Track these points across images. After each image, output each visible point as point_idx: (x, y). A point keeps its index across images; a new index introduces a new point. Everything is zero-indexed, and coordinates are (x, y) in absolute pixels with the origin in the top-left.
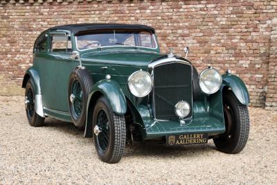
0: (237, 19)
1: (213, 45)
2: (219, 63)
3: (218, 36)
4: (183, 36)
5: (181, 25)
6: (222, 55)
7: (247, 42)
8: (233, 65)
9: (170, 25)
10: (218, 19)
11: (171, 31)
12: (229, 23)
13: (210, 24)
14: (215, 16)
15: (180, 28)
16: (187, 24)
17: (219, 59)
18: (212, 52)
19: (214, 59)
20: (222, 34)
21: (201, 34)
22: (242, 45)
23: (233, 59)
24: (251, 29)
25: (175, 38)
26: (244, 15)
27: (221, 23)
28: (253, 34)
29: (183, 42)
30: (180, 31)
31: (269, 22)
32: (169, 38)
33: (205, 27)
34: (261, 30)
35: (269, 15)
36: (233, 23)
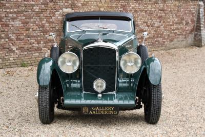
0: (44, 8)
1: (31, 25)
2: (35, 37)
3: (35, 19)
4: (13, 19)
5: (12, 10)
6: (36, 32)
7: (49, 22)
8: (42, 38)
9: (4, 10)
10: (35, 8)
11: (4, 15)
12: (41, 11)
13: (30, 11)
14: (33, 5)
15: (11, 13)
16: (15, 10)
17: (34, 34)
18: (31, 30)
19: (32, 34)
20: (36, 18)
21: (24, 18)
22: (47, 25)
23: (42, 34)
24: (52, 15)
25: (7, 21)
26: (49, 6)
27: (36, 10)
28: (53, 18)
29: (13, 23)
30: (11, 15)
31: (61, 11)
32: (3, 20)
33: (27, 13)
34: (57, 15)
35: (61, 6)
36: (43, 11)
